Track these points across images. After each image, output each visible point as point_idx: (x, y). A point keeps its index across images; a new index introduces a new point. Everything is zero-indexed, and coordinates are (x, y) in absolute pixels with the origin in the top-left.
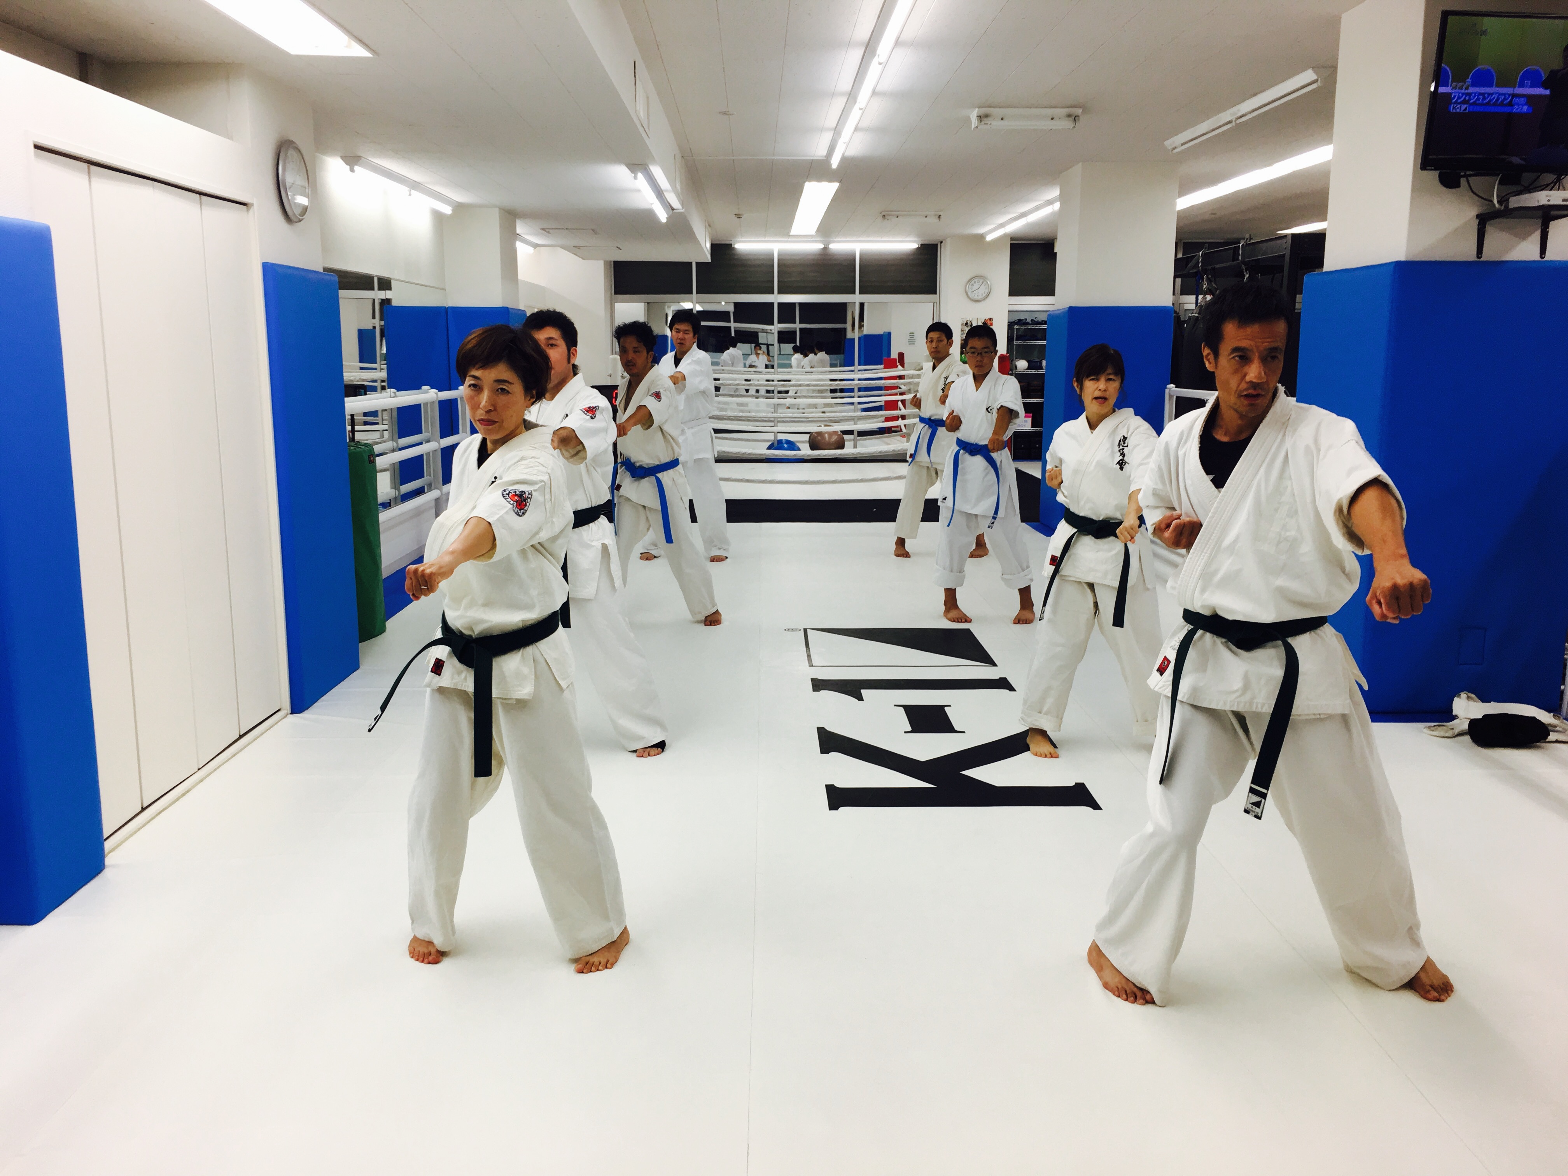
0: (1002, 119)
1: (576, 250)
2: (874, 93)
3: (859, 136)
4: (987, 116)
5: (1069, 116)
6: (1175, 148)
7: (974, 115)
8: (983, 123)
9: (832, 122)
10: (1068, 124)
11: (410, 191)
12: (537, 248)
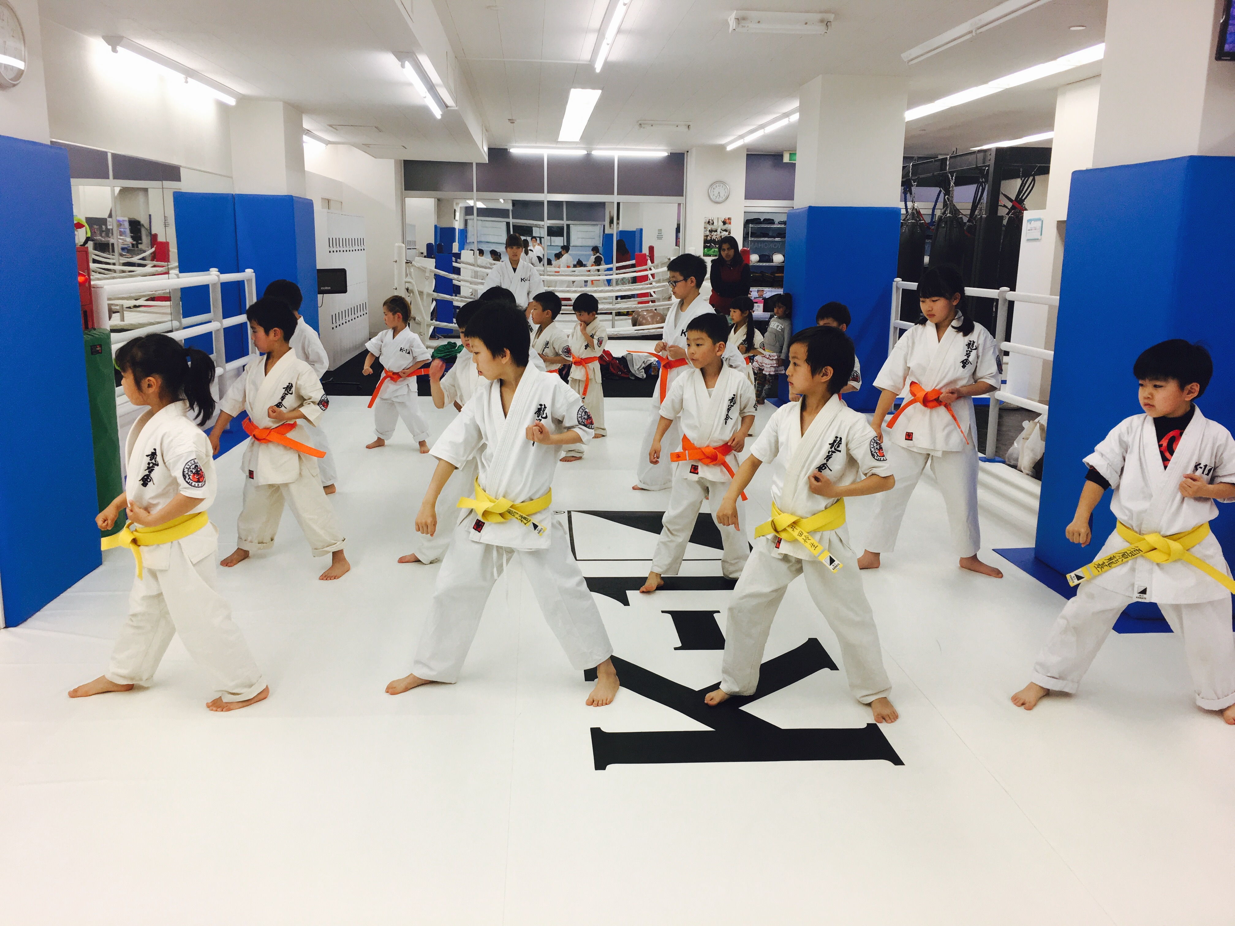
0: (759, 22)
3: (622, 38)
4: (744, 19)
5: (822, 21)
6: (911, 60)
7: (733, 16)
8: (740, 25)
10: (821, 29)
11: (187, 78)
12: (329, 145)
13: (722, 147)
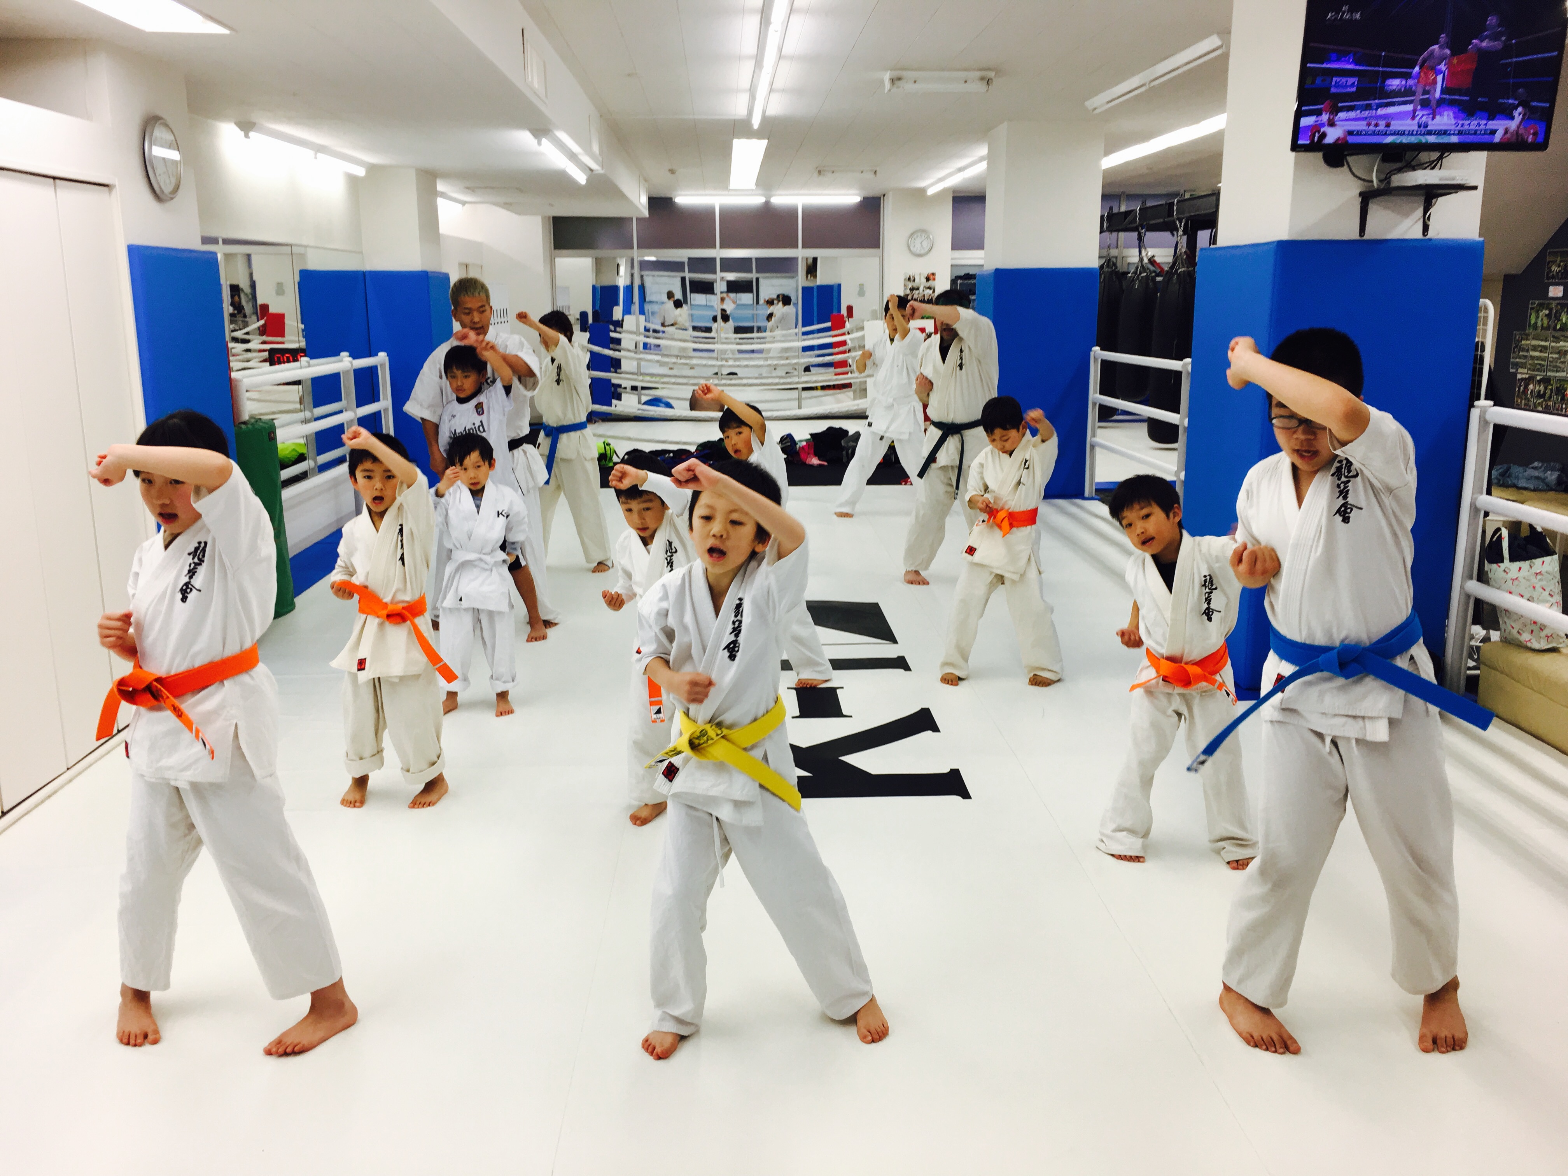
0: (915, 82)
1: (507, 206)
2: (780, 57)
3: (774, 97)
4: (899, 79)
5: (982, 79)
6: (1095, 109)
7: (887, 76)
8: (895, 86)
9: (745, 83)
10: (981, 87)
11: (316, 155)
12: (467, 205)
13: (923, 191)
